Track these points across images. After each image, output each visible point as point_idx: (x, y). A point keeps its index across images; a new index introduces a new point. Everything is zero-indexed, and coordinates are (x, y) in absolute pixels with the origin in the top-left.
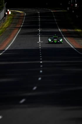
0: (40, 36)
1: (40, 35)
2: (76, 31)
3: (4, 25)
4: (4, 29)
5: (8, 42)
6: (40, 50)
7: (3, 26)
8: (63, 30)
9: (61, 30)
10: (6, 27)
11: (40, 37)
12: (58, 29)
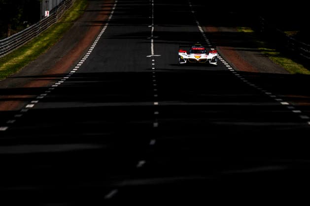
0: (154, 43)
1: (152, 41)
2: (240, 31)
3: (68, 14)
4: (69, 24)
5: (77, 54)
6: (154, 74)
7: (65, 17)
8: (209, 28)
9: (204, 28)
10: (73, 19)
11: (152, 44)
12: (196, 25)
